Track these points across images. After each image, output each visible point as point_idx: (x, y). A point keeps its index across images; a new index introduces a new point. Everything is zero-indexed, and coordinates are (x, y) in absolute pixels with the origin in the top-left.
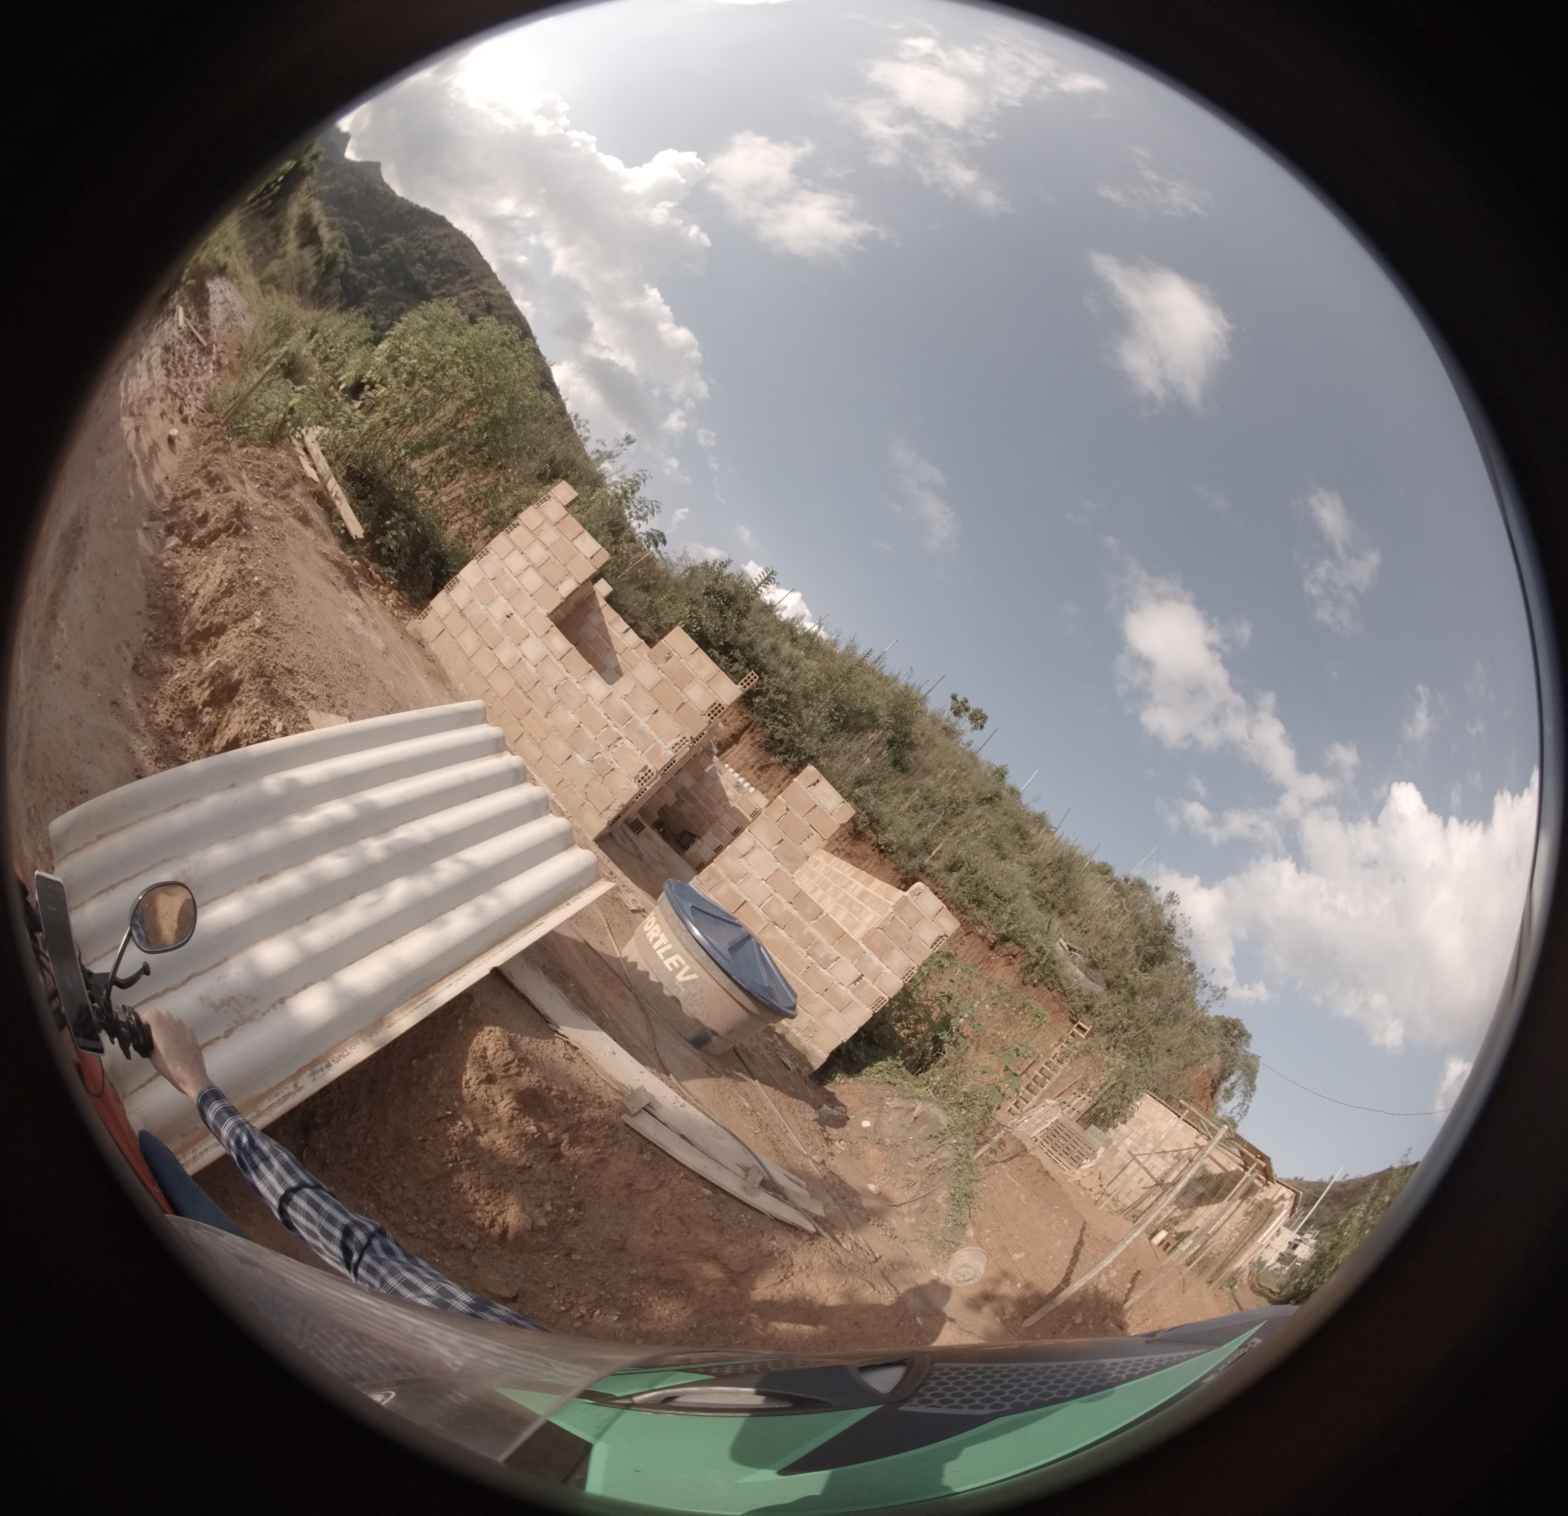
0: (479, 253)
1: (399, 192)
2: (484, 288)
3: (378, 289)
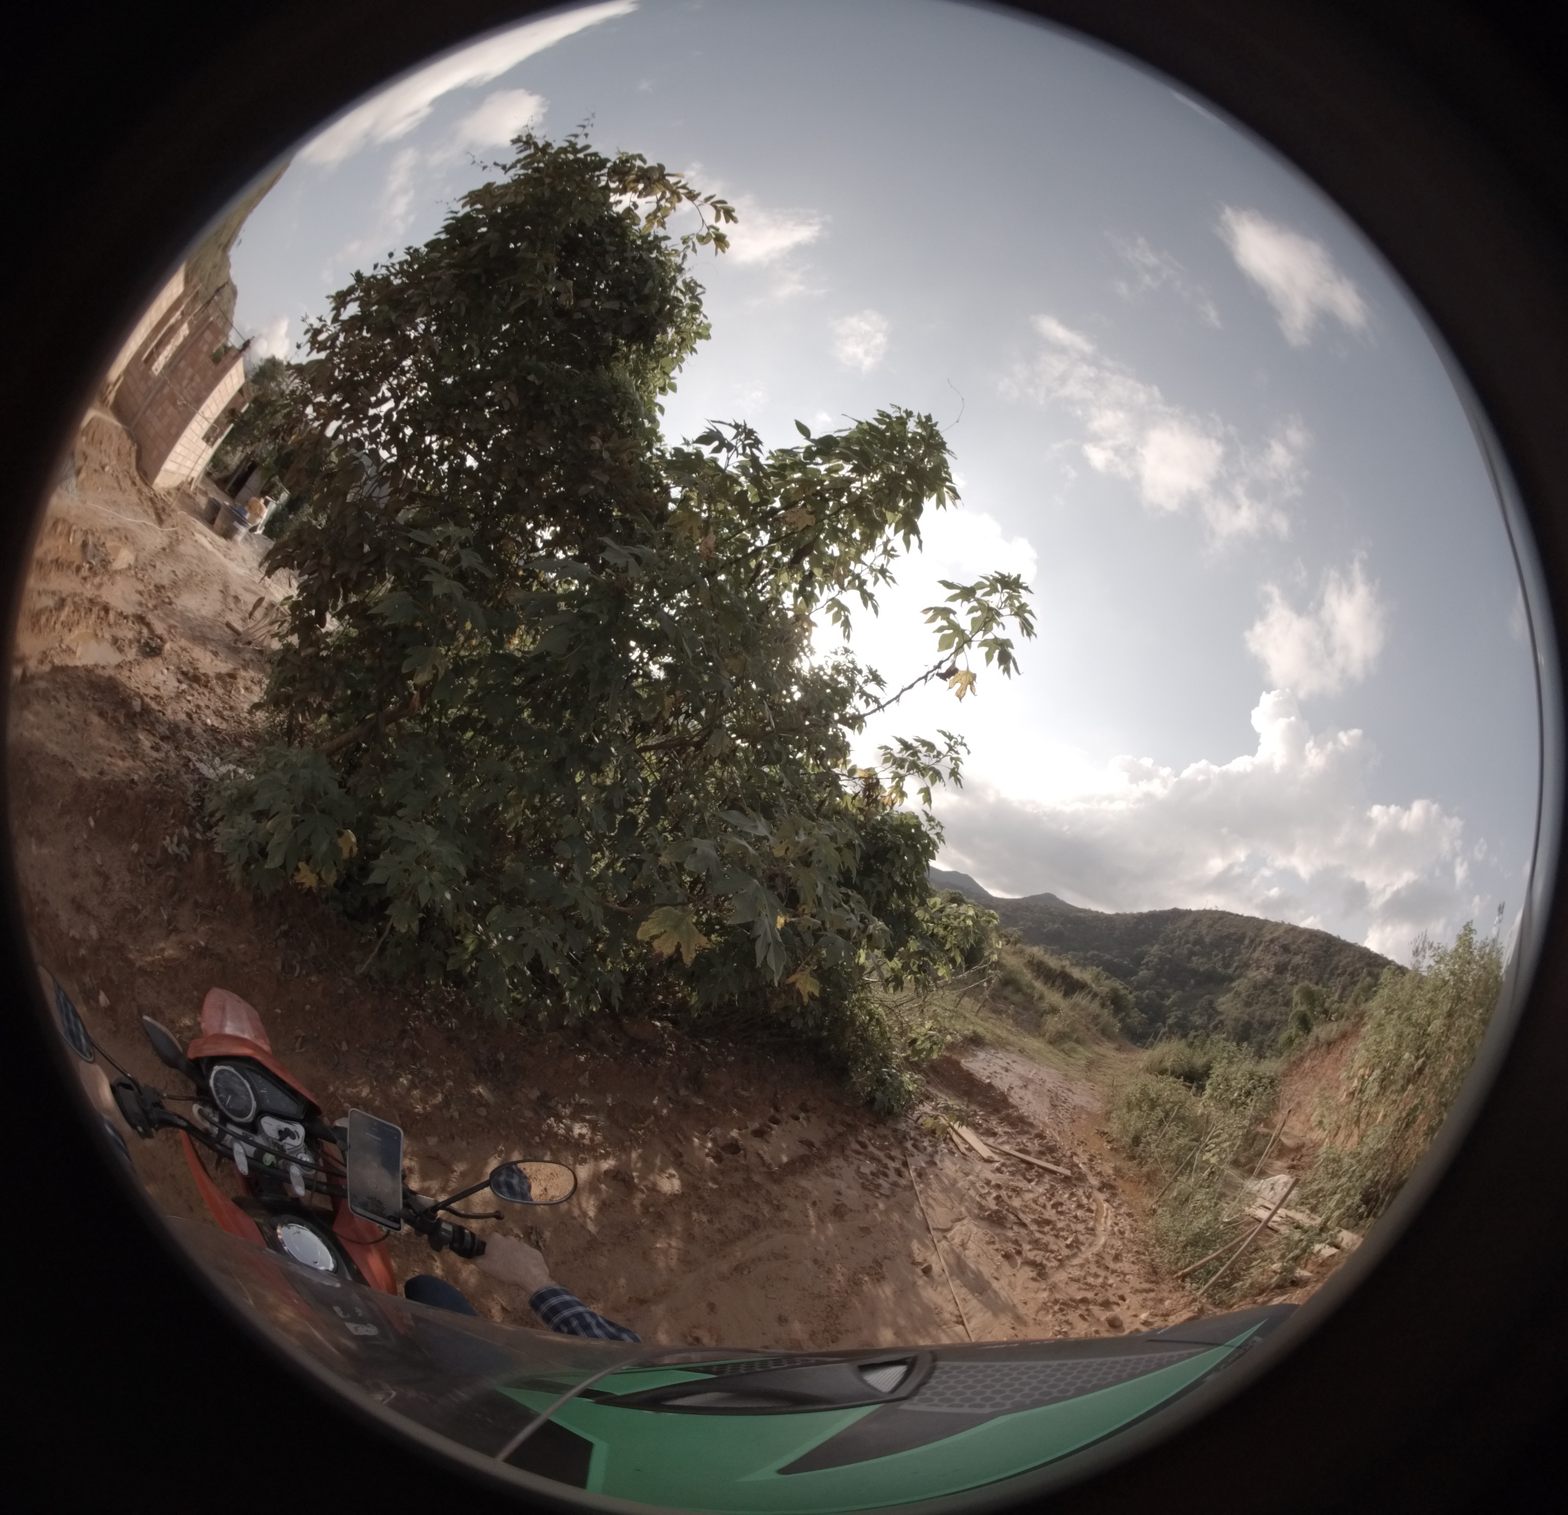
0: (1236, 915)
1: (1108, 911)
2: (1268, 937)
3: (1173, 997)
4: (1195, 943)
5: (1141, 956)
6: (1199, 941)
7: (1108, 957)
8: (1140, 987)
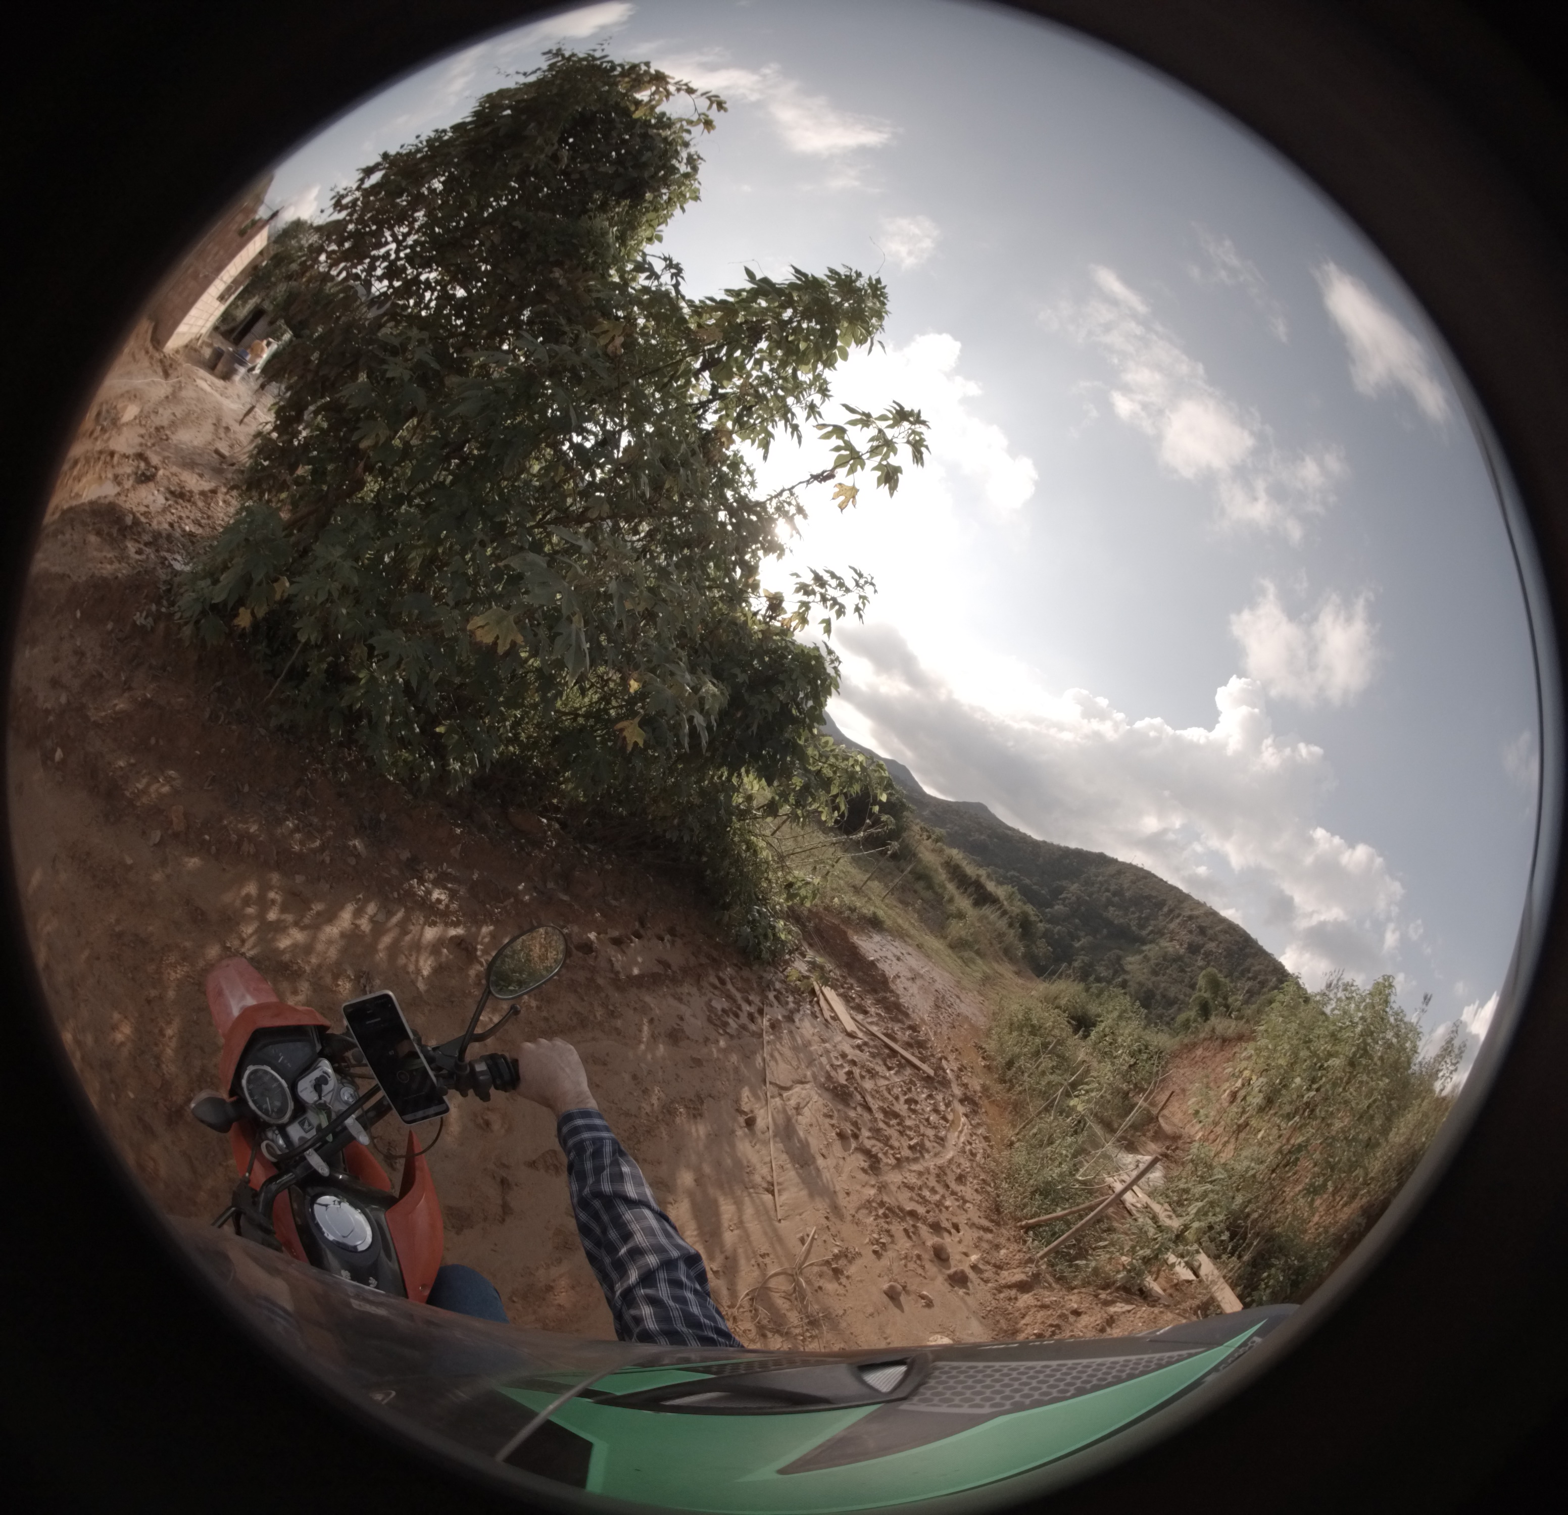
0: (1161, 880)
1: (1037, 836)
2: (1188, 913)
3: (1083, 941)
4: (1115, 894)
5: (1061, 890)
6: (1118, 893)
7: (1027, 881)
8: (1053, 920)
